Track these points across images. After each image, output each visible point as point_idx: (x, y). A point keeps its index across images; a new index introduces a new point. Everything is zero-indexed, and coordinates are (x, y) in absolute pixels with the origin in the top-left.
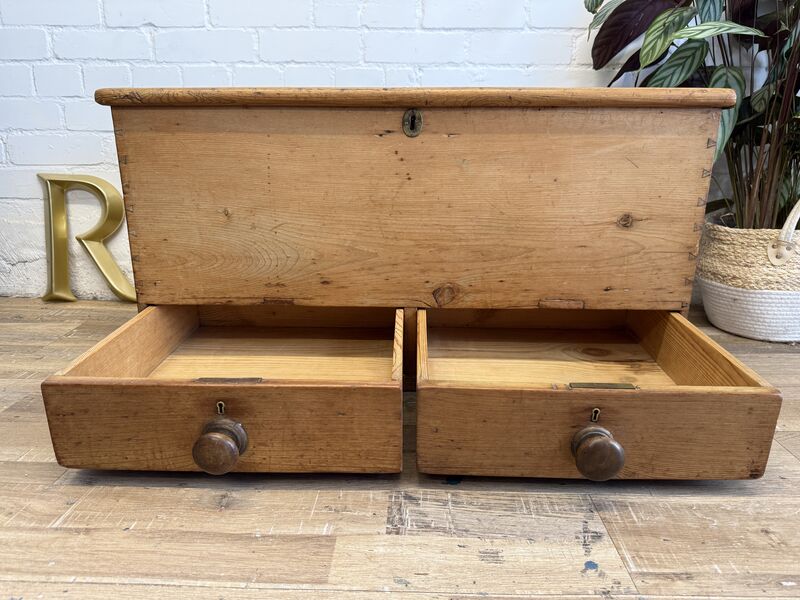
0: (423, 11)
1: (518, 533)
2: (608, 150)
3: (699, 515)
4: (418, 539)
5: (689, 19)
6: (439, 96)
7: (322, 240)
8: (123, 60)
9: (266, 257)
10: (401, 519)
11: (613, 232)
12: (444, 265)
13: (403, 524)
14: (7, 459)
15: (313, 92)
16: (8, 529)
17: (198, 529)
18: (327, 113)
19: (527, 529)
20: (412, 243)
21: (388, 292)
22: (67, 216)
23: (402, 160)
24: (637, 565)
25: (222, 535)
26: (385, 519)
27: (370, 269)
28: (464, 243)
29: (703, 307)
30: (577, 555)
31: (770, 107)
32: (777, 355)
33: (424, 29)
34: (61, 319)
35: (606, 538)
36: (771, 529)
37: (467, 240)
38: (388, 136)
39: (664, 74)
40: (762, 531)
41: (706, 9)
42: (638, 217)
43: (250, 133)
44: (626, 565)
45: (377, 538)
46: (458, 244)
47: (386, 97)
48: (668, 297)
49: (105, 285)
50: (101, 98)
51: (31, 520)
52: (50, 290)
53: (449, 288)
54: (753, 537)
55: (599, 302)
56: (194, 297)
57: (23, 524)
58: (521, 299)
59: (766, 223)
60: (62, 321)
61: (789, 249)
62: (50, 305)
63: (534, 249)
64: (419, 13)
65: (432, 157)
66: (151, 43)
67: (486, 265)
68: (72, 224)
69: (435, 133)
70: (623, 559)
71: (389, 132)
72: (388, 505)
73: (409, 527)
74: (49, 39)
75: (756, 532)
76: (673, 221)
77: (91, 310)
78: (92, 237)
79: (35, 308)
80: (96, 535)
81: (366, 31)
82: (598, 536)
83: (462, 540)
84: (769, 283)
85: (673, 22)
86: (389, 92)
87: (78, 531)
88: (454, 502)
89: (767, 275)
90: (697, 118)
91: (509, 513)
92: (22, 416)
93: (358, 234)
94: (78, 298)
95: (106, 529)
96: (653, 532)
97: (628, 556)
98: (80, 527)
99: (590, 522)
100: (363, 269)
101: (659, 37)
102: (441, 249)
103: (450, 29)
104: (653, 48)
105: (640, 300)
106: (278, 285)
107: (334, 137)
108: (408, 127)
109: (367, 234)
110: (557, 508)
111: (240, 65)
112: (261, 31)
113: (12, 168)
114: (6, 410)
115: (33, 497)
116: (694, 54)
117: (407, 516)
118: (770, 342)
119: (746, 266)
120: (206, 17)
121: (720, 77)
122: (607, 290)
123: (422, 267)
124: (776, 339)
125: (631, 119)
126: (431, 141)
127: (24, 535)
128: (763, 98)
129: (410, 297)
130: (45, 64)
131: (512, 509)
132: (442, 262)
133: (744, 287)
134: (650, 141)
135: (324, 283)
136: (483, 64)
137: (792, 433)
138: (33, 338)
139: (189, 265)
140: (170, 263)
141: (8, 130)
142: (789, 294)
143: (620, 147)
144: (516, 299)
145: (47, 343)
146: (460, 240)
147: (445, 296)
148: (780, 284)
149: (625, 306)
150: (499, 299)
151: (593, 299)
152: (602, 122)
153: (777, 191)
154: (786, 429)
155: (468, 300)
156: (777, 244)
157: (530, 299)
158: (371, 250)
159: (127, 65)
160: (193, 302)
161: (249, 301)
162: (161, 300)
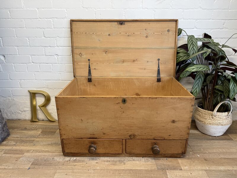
7: (104, 125)
9: (90, 129)
11: (170, 124)
12: (132, 130)
20: (124, 125)
21: (119, 136)
22: (36, 100)
23: (122, 109)
27: (115, 131)
32: (212, 141)
37: (137, 125)
38: (119, 104)
42: (176, 121)
48: (183, 137)
52: (32, 119)
53: (133, 135)
55: (168, 138)
56: (74, 137)
59: (210, 109)
60: (37, 130)
61: (215, 116)
62: (32, 123)
63: (153, 127)
65: (129, 108)
66: (57, 59)
67: (141, 130)
68: (37, 102)
69: (129, 103)
74: (31, 58)
76: (184, 121)
77: (43, 125)
78: (42, 106)
84: (210, 124)
89: (210, 122)
92: (35, 167)
93: (112, 124)
94: (39, 120)
100: (113, 131)
102: (131, 127)
105: (177, 138)
106: (93, 134)
108: (123, 102)
109: (114, 124)
113: (21, 89)
114: (31, 165)
118: (211, 136)
119: (205, 119)
122: (169, 136)
123: (126, 131)
126: (128, 105)
128: (209, 80)
130: (30, 64)
133: (205, 124)
134: (179, 105)
135: (104, 134)
138: (31, 136)
139: (72, 131)
140: (68, 130)
141: (21, 80)
142: (215, 126)
143: (171, 106)
144: (149, 137)
145: (35, 139)
146: (135, 125)
147: (132, 137)
148: (213, 124)
149: (174, 139)
150: (145, 137)
151: (166, 137)
152: (167, 101)
153: (213, 100)
154: (210, 169)
155: (138, 137)
156: (212, 115)
157: (152, 137)
158: (115, 127)
159: (51, 64)
160: (74, 138)
161: (86, 138)
162: (66, 138)
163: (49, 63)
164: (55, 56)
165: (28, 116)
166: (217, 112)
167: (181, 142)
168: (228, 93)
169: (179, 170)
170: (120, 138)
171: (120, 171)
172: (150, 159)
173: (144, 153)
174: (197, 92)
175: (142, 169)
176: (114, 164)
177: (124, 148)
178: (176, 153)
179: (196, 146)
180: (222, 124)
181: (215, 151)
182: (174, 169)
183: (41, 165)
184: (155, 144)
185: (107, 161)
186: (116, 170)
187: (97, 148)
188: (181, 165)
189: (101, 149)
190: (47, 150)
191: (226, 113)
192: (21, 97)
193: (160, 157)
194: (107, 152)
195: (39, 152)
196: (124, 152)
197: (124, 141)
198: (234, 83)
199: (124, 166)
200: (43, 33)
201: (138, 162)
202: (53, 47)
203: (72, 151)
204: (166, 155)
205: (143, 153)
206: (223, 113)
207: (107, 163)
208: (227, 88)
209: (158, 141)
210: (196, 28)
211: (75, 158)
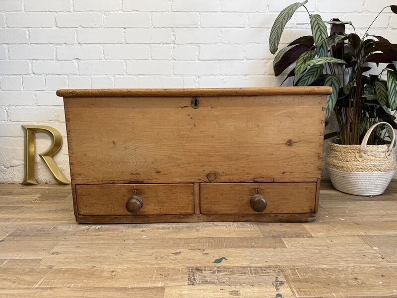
0: (199, 53)
1: (247, 283)
2: (280, 113)
3: (327, 272)
4: (202, 287)
5: (315, 56)
6: (206, 92)
7: (157, 153)
8: (65, 74)
9: (131, 161)
10: (194, 279)
11: (284, 147)
12: (211, 163)
13: (195, 281)
14: (10, 258)
15: (152, 90)
16: (14, 289)
17: (102, 286)
18: (159, 99)
19: (251, 281)
20: (197, 154)
21: (187, 176)
22: (35, 144)
23: (191, 118)
24: (299, 295)
25: (113, 288)
26: (187, 279)
27: (178, 166)
28: (219, 153)
29: (330, 181)
30: (273, 292)
31: (351, 93)
32: (364, 202)
33: (200, 60)
34: (31, 193)
35: (286, 284)
36: (358, 277)
37: (221, 152)
38: (185, 108)
39: (305, 79)
40: (354, 278)
41: (321, 51)
42: (295, 141)
43: (125, 107)
44: (295, 295)
45: (184, 287)
46: (217, 154)
47: (184, 92)
48: (311, 176)
49: (52, 177)
50: (59, 94)
51: (24, 285)
52: (25, 180)
53: (214, 174)
54: (350, 281)
55: (280, 178)
56: (98, 181)
57: (21, 286)
58: (246, 178)
59: (354, 142)
60: (31, 194)
61: (365, 153)
62: (25, 187)
63: (250, 156)
64: (197, 53)
65: (204, 117)
66: (77, 67)
67: (229, 163)
68: (37, 148)
69: (205, 107)
70: (293, 292)
71: (185, 106)
72: (188, 273)
73: (198, 282)
74: (30, 65)
75: (352, 279)
76: (310, 142)
77: (45, 189)
78: (46, 154)
79: (18, 188)
80: (55, 290)
81: (174, 61)
82: (282, 283)
83: (222, 287)
84: (358, 169)
85: (307, 57)
86: (185, 90)
87: (47, 289)
88: (218, 271)
89: (357, 165)
90: (317, 99)
91: (243, 274)
92: (16, 238)
93: (173, 150)
94: (38, 183)
95: (60, 287)
96: (307, 280)
97: (295, 291)
98: (48, 287)
99: (279, 277)
100: (175, 166)
101: (302, 63)
102: (210, 156)
103: (211, 60)
104: (300, 68)
105: (298, 178)
106: (136, 174)
107: (162, 109)
108: (194, 104)
109: (177, 150)
110: (264, 272)
111: (118, 76)
112: (127, 61)
113: (9, 123)
114: (8, 236)
115: (24, 274)
116: (317, 70)
117: (197, 277)
118: (361, 196)
119: (347, 161)
120: (103, 55)
121: (329, 80)
122: (283, 173)
123: (201, 164)
124: (364, 194)
125: (289, 100)
126: (204, 110)
127: (22, 291)
128: (348, 88)
129: (197, 178)
130: (28, 76)
131: (244, 273)
132: (210, 162)
133: (347, 171)
134: (297, 109)
135: (158, 172)
136: (226, 75)
137: (369, 236)
138: (18, 202)
139: (96, 166)
140: (87, 165)
141: (9, 106)
142: (367, 174)
143: (285, 111)
144: (244, 178)
145: (25, 204)
146: (218, 152)
147: (212, 177)
148: (362, 169)
149: (292, 180)
150: (236, 178)
151: (277, 177)
152: (277, 101)
153: (358, 128)
154: (367, 234)
155: (223, 179)
156: (360, 151)
157: (250, 178)
158: (179, 157)
159: (66, 76)
160: (97, 183)
161: (123, 182)
162: (82, 183)
163: (62, 74)
164: (74, 61)
165: (18, 175)
166: (368, 144)
167: (307, 188)
168: (385, 100)
169: (307, 237)
170: (189, 181)
171: (188, 240)
172: (247, 224)
173: (237, 212)
174: (330, 110)
175: (232, 236)
176: (176, 232)
177: (197, 201)
178: (299, 211)
179: (336, 208)
180: (379, 168)
181: (373, 213)
182: (297, 236)
183: (28, 235)
184: (257, 192)
185: (164, 228)
186: (180, 239)
187: (144, 204)
188: (310, 231)
189: (153, 205)
190: (45, 217)
191: (385, 146)
192: (8, 138)
193: (268, 220)
194: (163, 212)
195: (28, 221)
196: (197, 211)
197: (197, 187)
198: (393, 80)
199: (196, 233)
200: (54, 20)
201: (224, 228)
202: (71, 44)
203: (94, 212)
204: (280, 217)
205: (233, 212)
206: (380, 146)
207: (163, 231)
208: (382, 93)
209: (261, 186)
210: (318, 11)
211: (98, 226)
